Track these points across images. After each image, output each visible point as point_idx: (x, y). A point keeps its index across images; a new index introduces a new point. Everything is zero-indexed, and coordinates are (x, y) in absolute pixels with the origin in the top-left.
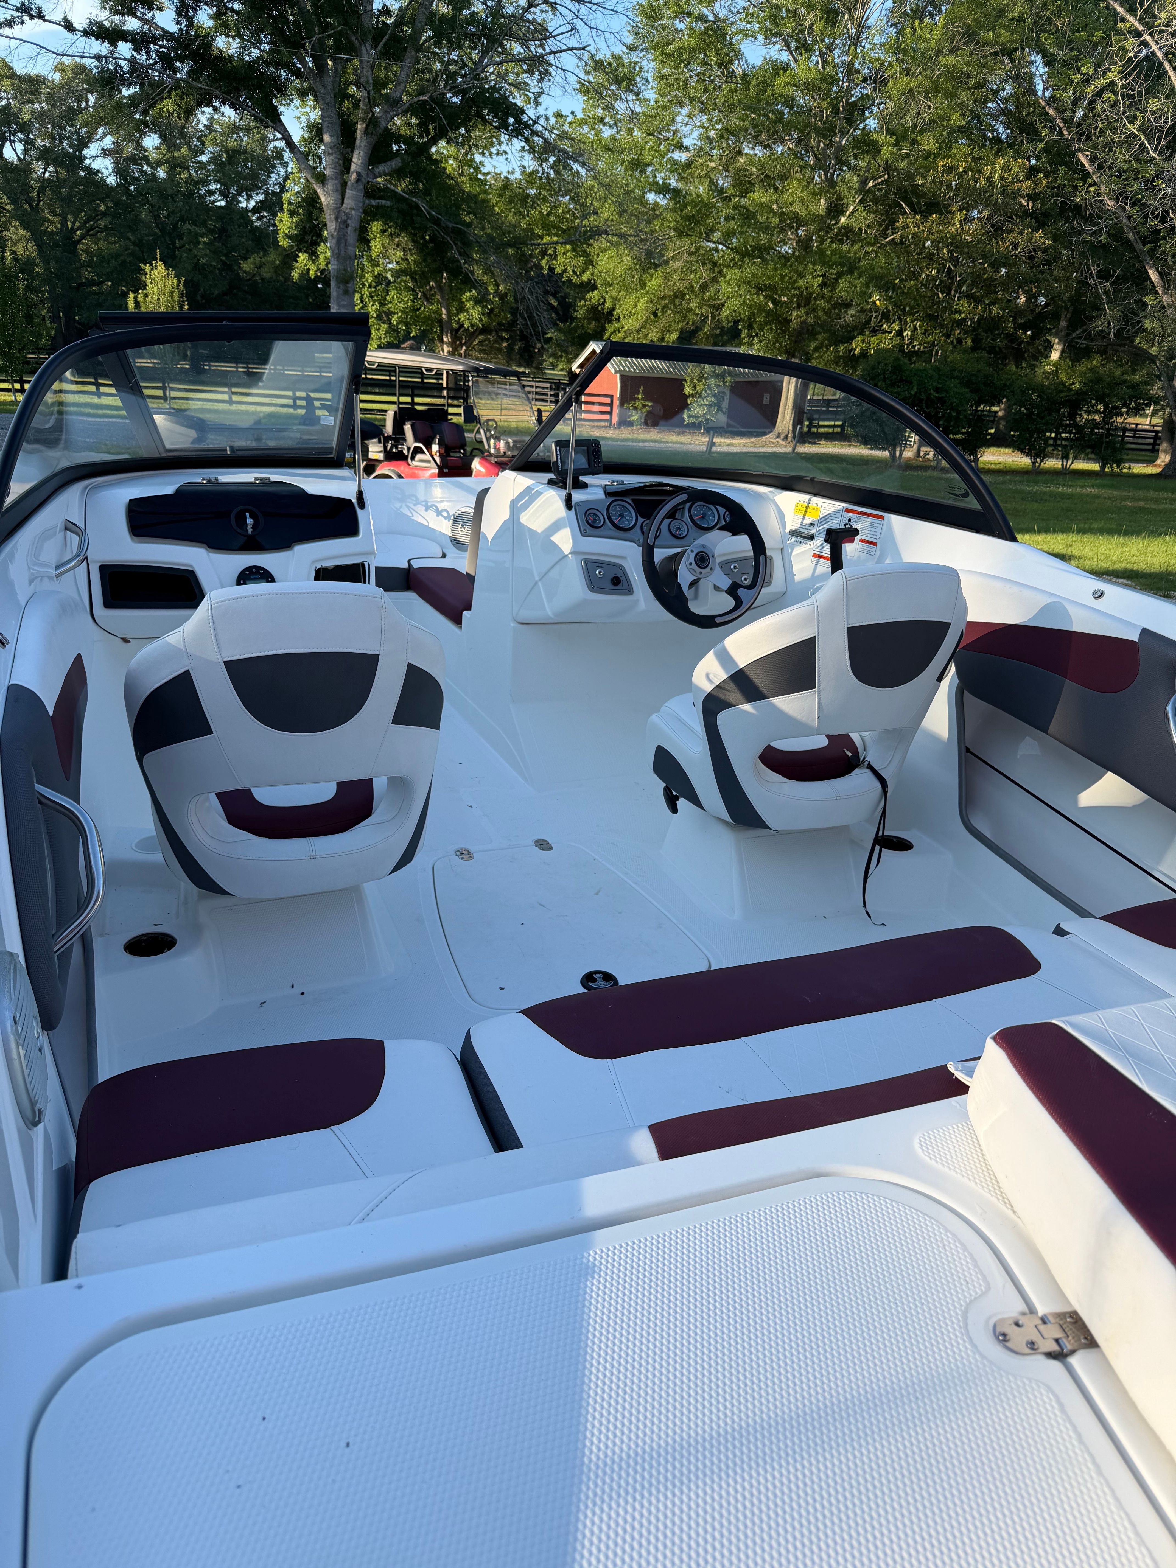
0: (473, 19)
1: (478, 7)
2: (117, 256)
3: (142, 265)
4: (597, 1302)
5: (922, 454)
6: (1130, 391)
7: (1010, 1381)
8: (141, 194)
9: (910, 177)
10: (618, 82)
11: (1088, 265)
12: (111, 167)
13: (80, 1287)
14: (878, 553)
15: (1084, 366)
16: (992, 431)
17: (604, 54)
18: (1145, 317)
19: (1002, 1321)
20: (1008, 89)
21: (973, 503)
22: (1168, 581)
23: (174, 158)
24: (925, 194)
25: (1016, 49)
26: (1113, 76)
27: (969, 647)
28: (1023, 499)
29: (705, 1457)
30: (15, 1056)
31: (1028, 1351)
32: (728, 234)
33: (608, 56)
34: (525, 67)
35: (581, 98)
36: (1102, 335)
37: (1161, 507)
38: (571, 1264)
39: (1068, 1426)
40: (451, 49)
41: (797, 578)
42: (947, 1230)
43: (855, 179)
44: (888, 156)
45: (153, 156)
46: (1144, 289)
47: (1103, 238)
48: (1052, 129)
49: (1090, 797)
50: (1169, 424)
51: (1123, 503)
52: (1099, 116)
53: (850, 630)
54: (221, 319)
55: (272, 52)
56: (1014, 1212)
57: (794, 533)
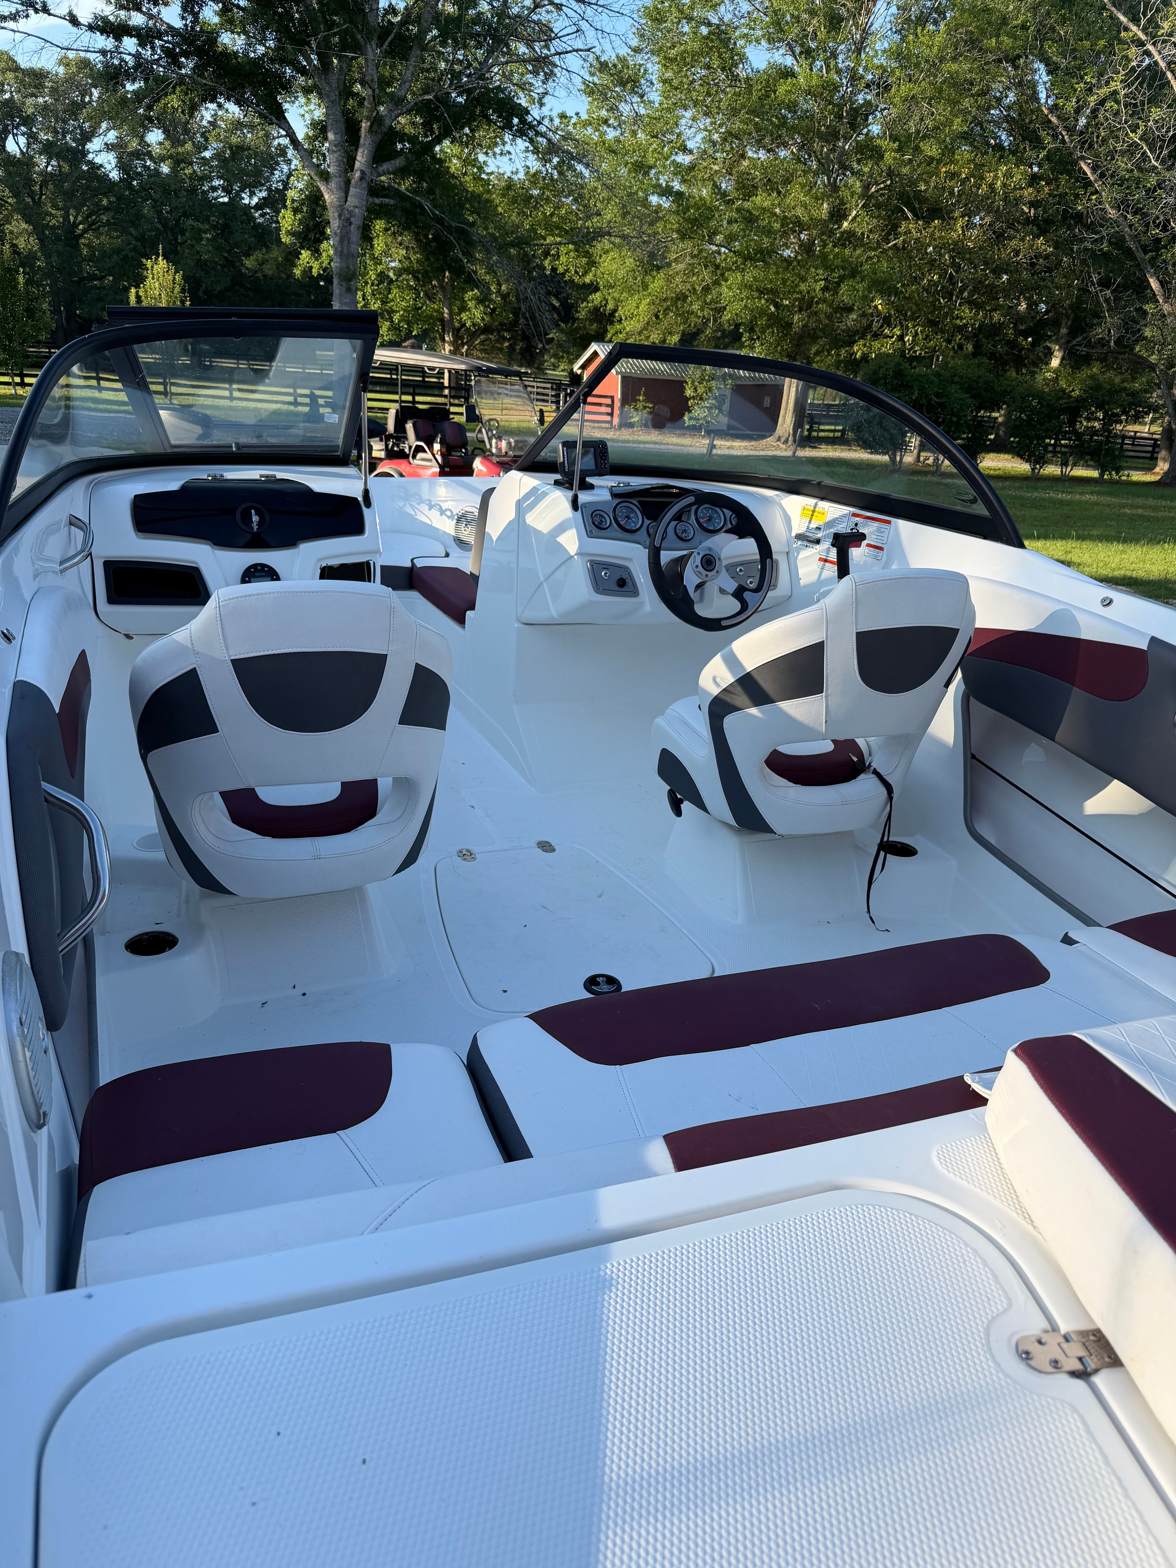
0: (478, 19)
1: (484, 7)
2: (118, 251)
3: (144, 260)
4: (615, 1316)
5: (922, 459)
6: (1130, 399)
7: (1033, 1400)
8: (145, 190)
9: (913, 183)
10: (623, 83)
11: (1089, 273)
12: (114, 162)
13: (90, 1296)
14: (885, 558)
15: (1085, 373)
16: (992, 437)
17: (609, 56)
18: (1145, 326)
19: (1024, 1338)
20: (1011, 97)
21: (980, 509)
22: (1167, 588)
23: (178, 153)
24: (927, 199)
25: (1019, 57)
26: (1116, 85)
27: (978, 653)
28: (1022, 505)
29: (727, 1477)
30: (21, 1058)
31: (1052, 1370)
32: (731, 238)
33: (614, 57)
34: (530, 68)
35: (587, 99)
36: (1103, 343)
37: (1160, 514)
38: (588, 1276)
39: (1094, 1446)
40: (456, 48)
41: (802, 582)
42: (967, 1245)
43: (858, 184)
44: (891, 161)
45: (156, 150)
46: (1145, 297)
47: (1105, 246)
48: (1055, 136)
49: (1095, 805)
50: (1168, 432)
51: (1122, 510)
52: (1102, 124)
53: (859, 635)
54: (229, 315)
55: (277, 49)
56: (1034, 1227)
57: (799, 537)
